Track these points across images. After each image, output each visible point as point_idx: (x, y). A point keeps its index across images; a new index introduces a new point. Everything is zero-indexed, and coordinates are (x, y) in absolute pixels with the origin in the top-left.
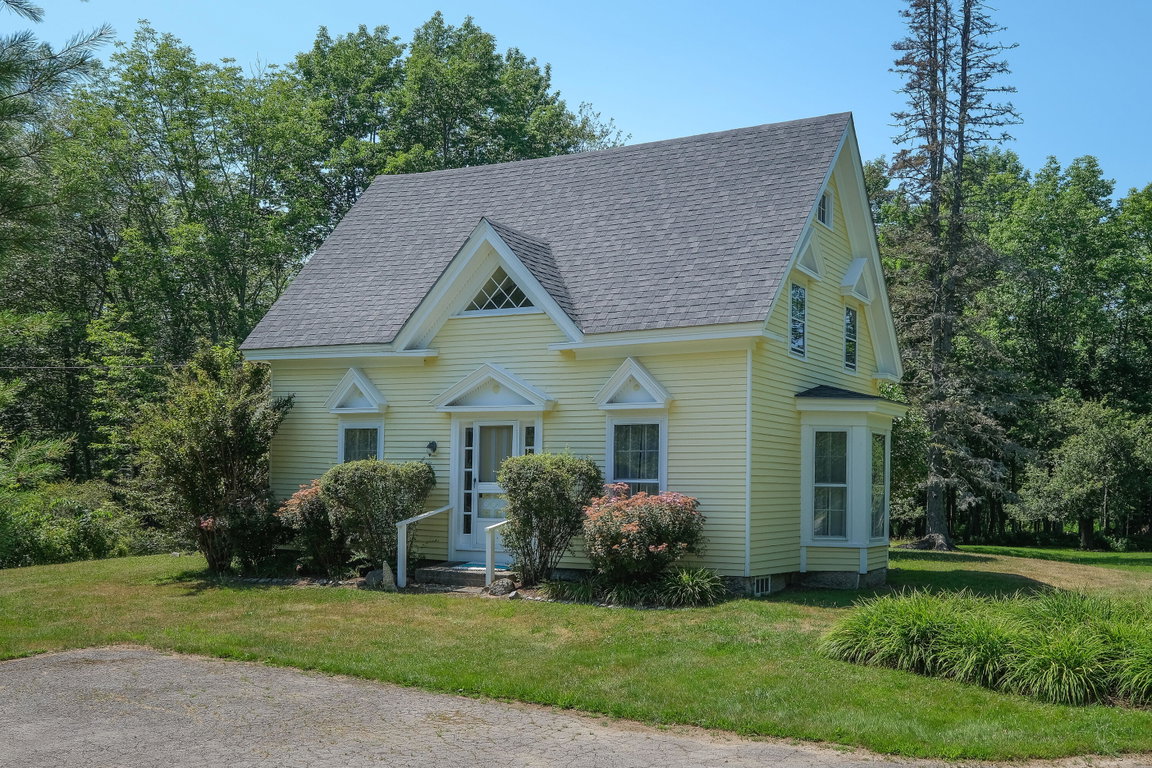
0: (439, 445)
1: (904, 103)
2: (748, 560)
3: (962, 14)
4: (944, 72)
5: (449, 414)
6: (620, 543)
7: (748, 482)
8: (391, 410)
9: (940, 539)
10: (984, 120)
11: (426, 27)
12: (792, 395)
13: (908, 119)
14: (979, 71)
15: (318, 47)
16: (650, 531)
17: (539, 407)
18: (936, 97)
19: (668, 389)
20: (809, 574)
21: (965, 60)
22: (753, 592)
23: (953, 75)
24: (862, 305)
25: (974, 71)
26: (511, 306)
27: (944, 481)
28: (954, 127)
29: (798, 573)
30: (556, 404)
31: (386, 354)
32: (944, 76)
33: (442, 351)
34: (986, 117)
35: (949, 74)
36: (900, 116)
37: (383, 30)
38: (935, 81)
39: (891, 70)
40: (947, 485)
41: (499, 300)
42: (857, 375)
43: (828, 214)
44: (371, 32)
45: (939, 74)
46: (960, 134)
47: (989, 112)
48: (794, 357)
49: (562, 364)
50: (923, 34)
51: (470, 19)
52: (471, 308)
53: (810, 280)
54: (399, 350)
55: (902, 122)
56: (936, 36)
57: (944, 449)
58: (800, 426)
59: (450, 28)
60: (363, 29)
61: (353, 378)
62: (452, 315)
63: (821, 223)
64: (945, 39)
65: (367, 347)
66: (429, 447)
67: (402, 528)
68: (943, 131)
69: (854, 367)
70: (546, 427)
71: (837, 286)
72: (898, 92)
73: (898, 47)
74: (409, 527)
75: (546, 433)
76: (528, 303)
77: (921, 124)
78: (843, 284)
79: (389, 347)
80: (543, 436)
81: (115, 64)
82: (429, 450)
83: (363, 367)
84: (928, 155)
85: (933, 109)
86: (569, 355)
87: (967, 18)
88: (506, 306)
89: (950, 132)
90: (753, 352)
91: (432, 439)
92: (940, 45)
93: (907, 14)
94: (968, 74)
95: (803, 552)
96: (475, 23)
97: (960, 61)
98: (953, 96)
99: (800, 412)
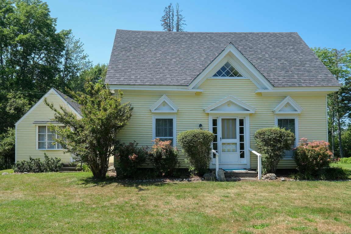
5: (208, 114)
8: (180, 112)
26: (233, 76)
31: (185, 90)
41: (228, 74)
49: (256, 98)
52: (215, 75)
54: (190, 89)
61: (164, 99)
62: (208, 78)
76: (240, 76)
79: (187, 87)
86: (260, 94)
88: (231, 76)
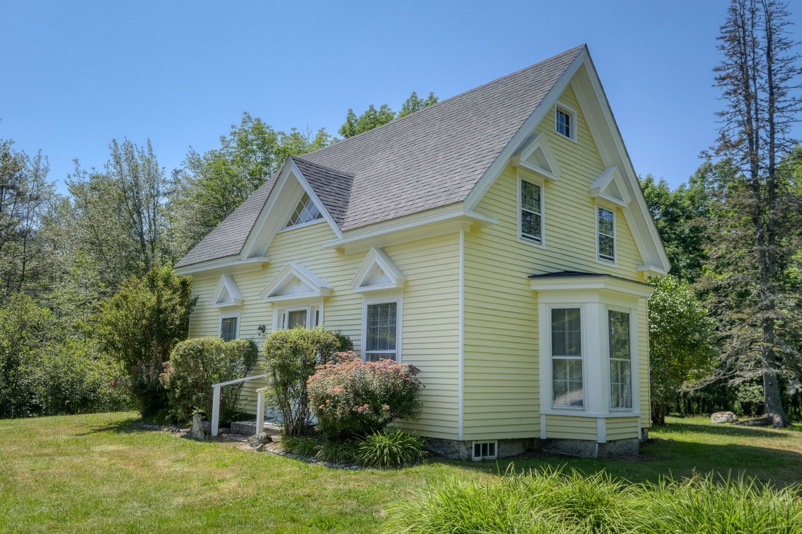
0: (267, 328)
1: (725, 105)
2: (460, 425)
3: (766, 40)
4: (754, 80)
5: (272, 303)
6: (325, 404)
7: (460, 351)
8: (245, 303)
9: (777, 419)
10: (789, 108)
11: (408, 102)
12: (526, 276)
13: (728, 116)
14: (783, 75)
15: (348, 121)
16: (357, 394)
17: (317, 293)
18: (749, 98)
19: (403, 272)
20: (549, 441)
21: (770, 70)
22: (470, 456)
23: (762, 81)
24: (619, 209)
25: (779, 76)
27: (774, 371)
28: (767, 116)
29: (539, 439)
30: (332, 291)
31: (238, 263)
32: (755, 83)
33: (272, 258)
34: (791, 105)
35: (758, 80)
36: (722, 114)
37: (385, 107)
38: (747, 87)
39: (714, 86)
40: (778, 375)
42: (616, 266)
43: (572, 130)
44: (378, 109)
45: (751, 82)
46: (771, 120)
47: (792, 103)
48: (524, 242)
49: (336, 260)
50: (736, 59)
51: (432, 93)
52: (289, 224)
53: (547, 181)
54: (245, 260)
55: (725, 118)
56: (746, 57)
57: (773, 347)
58: (537, 304)
59: (421, 101)
60: (372, 108)
61: (224, 282)
62: (278, 230)
63: (559, 133)
64: (753, 59)
65: (229, 259)
66: (260, 329)
67: (217, 388)
68: (757, 120)
69: (612, 260)
70: (327, 309)
71: (587, 189)
72: (720, 99)
73: (717, 70)
74: (222, 389)
75: (326, 314)
76: (320, 216)
77: (740, 118)
78: (592, 188)
79: (237, 257)
80: (324, 317)
81: (232, 137)
82: (260, 332)
83: (232, 274)
84: (745, 137)
85: (748, 106)
86: (340, 250)
87: (770, 41)
88: (308, 220)
89: (763, 119)
90: (466, 234)
91: (262, 323)
92: (750, 63)
93: (723, 48)
94: (774, 78)
95: (543, 420)
96: (435, 96)
97: (766, 71)
98: (763, 96)
99: (536, 292)
